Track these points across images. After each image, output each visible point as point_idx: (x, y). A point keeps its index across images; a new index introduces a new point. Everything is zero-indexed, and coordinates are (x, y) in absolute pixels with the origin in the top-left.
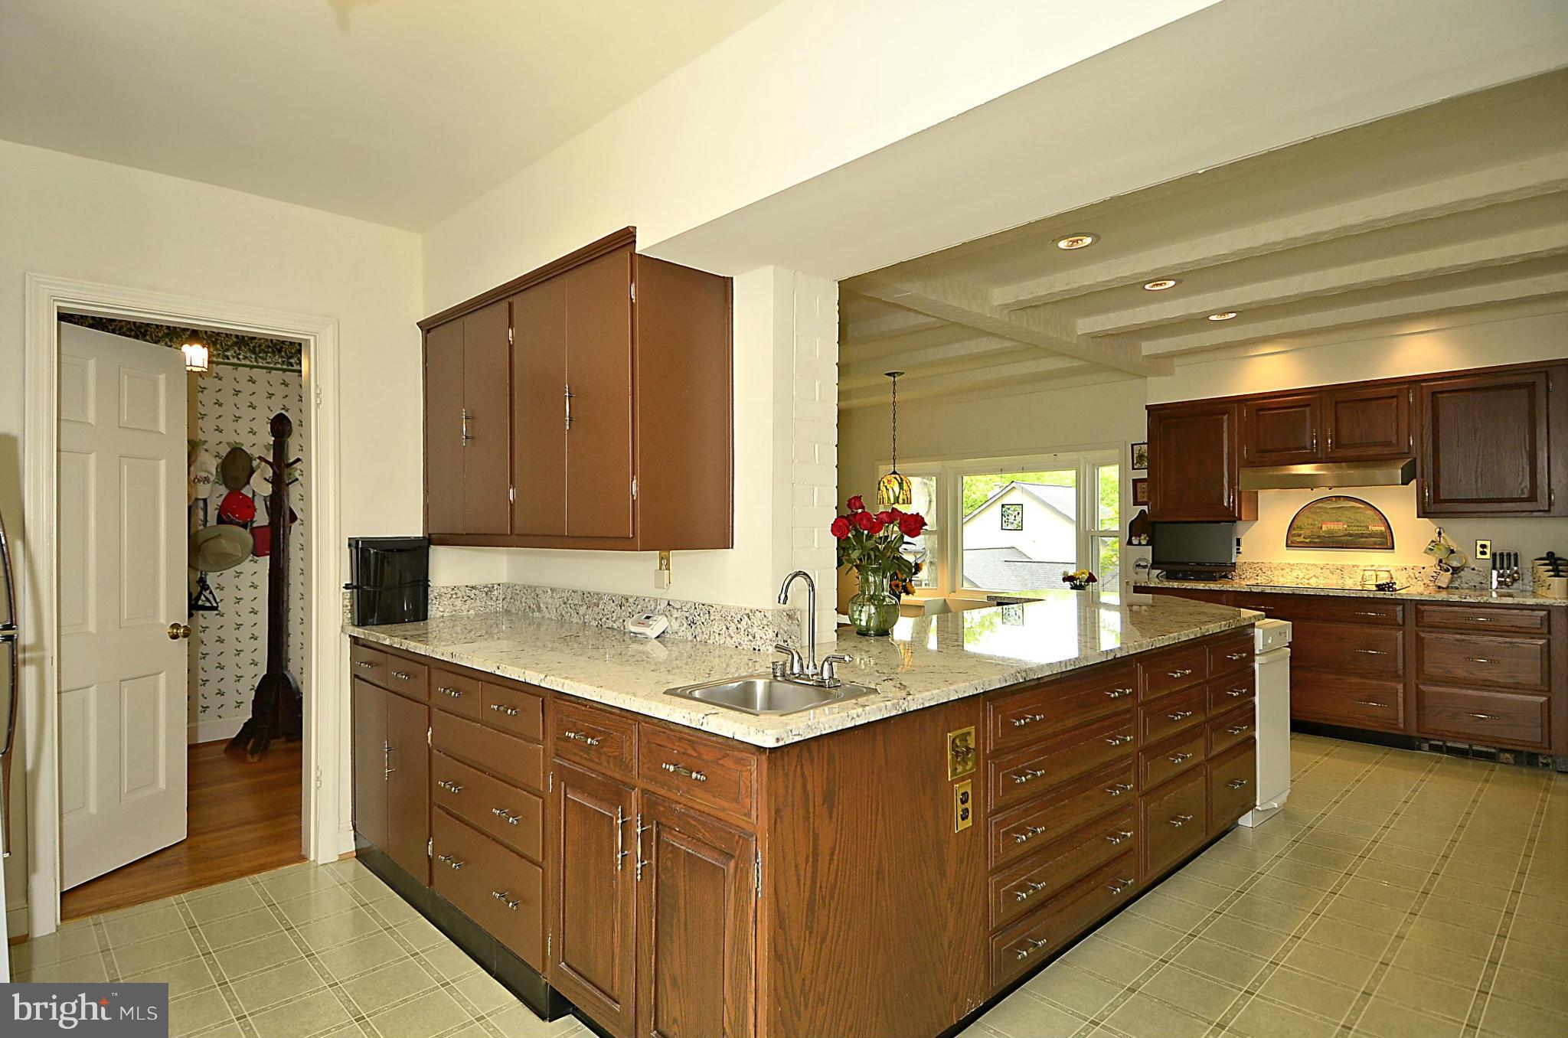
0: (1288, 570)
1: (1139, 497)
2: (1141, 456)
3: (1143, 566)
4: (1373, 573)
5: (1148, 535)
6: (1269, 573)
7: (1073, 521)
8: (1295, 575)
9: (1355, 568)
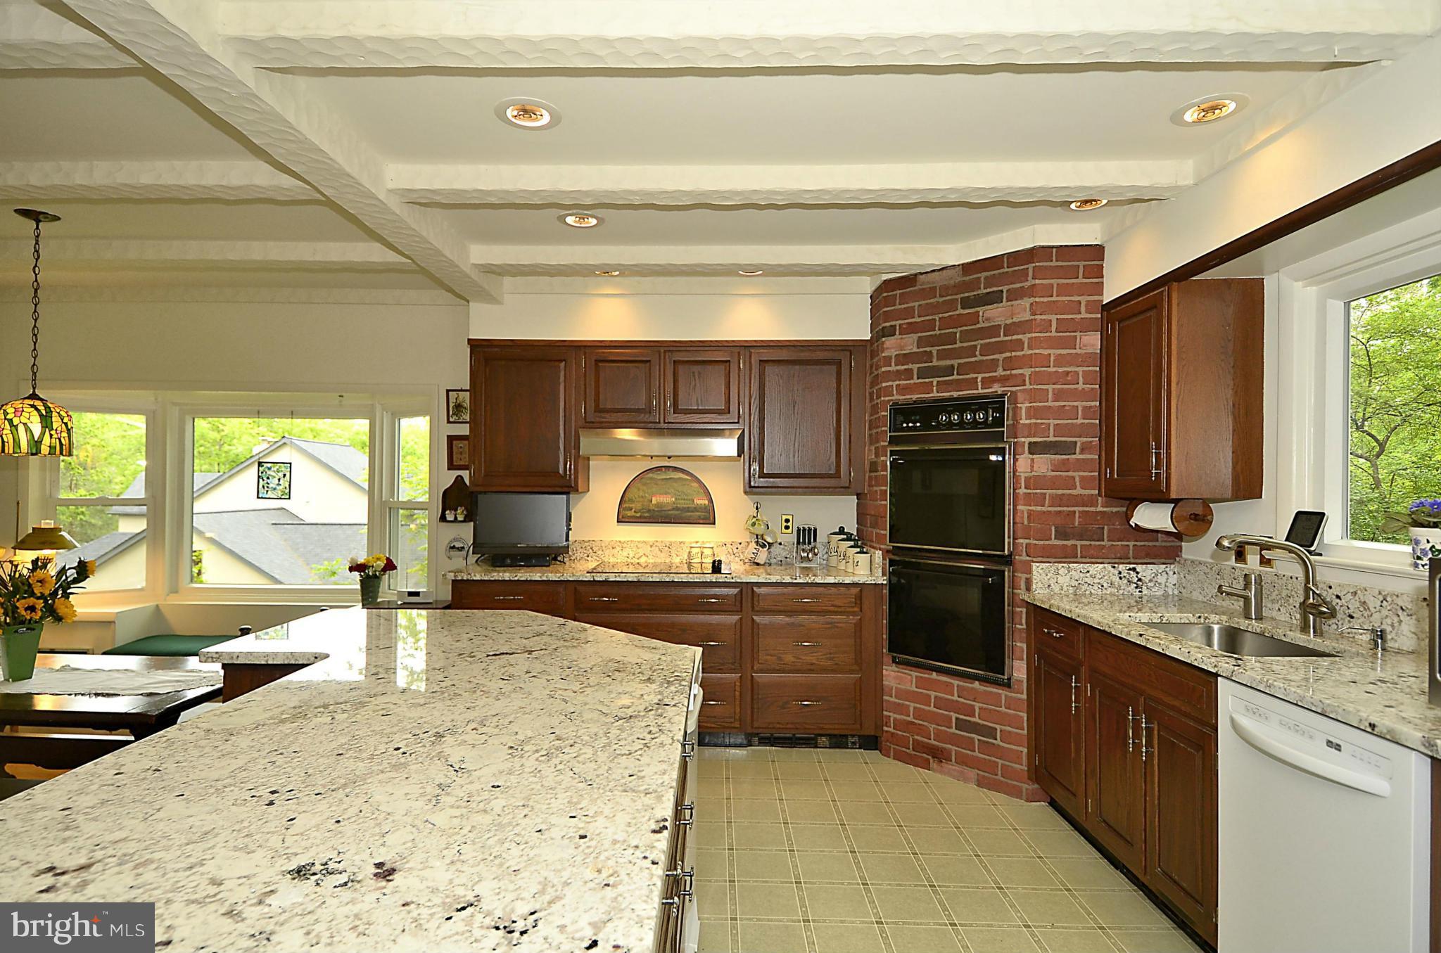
0: (618, 549)
1: (454, 459)
2: (459, 407)
3: (458, 548)
4: (698, 550)
5: (466, 509)
6: (600, 552)
7: (365, 489)
8: (625, 554)
9: (682, 545)
